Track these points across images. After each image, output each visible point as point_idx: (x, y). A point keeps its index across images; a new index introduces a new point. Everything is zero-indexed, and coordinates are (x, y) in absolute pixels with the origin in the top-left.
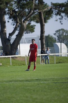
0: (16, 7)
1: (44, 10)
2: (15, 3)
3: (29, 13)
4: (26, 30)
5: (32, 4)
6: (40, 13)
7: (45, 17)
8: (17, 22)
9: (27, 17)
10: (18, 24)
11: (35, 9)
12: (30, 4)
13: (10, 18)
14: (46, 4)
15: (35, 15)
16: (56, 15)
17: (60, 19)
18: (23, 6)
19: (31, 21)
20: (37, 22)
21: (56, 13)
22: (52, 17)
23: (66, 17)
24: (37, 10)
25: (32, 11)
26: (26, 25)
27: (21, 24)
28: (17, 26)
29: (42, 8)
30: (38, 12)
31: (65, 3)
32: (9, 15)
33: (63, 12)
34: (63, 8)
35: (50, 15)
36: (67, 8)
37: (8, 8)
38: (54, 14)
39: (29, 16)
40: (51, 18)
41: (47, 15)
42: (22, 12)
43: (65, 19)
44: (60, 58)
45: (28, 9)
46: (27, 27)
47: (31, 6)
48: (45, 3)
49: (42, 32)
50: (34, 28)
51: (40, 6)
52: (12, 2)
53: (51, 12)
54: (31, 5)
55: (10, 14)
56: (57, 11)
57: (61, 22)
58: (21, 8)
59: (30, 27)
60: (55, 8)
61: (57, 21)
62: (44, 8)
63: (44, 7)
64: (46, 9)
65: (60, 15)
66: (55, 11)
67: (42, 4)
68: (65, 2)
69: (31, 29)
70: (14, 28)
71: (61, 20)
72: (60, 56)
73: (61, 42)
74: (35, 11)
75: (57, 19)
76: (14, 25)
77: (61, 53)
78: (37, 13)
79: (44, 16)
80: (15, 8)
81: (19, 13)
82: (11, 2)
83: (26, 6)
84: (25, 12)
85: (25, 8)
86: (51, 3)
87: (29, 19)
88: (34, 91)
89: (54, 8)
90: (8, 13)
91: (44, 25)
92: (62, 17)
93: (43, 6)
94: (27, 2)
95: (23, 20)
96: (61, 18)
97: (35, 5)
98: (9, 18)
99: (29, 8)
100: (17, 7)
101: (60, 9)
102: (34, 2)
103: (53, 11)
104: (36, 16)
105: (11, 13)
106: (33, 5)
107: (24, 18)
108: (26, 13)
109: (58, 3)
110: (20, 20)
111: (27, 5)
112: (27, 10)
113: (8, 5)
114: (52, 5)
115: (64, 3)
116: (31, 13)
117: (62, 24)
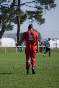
0: (1, 11)
1: (20, 15)
4: (7, 28)
5: (12, 10)
6: (17, 17)
9: (8, 19)
10: (1, 24)
14: (22, 11)
15: (14, 18)
16: (29, 19)
19: (11, 22)
20: (15, 23)
21: (29, 17)
23: (36, 21)
25: (12, 16)
27: (3, 24)
33: (34, 17)
34: (34, 14)
35: (25, 19)
36: (36, 15)
40: (25, 21)
42: (5, 16)
43: (35, 22)
46: (8, 26)
47: (11, 12)
49: (19, 30)
50: (13, 27)
51: (18, 12)
53: (25, 16)
58: (4, 13)
59: (10, 26)
62: (21, 13)
64: (22, 15)
65: (31, 19)
66: (28, 16)
67: (20, 11)
68: (36, 11)
69: (11, 28)
74: (14, 15)
79: (20, 19)
81: (2, 16)
85: (7, 13)
86: (26, 10)
89: (27, 14)
92: (33, 21)
94: (9, 9)
95: (5, 21)
97: (14, 11)
101: (32, 15)
109: (31, 11)
110: (3, 21)
111: (9, 11)
112: (8, 15)
114: (26, 12)
116: (11, 17)
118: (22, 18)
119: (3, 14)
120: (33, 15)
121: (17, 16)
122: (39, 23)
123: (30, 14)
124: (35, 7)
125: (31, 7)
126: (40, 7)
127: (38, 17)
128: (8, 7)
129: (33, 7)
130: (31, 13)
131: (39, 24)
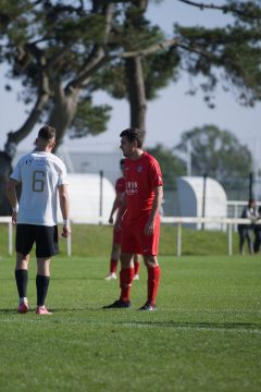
0: (40, 32)
1: (145, 52)
2: (36, 20)
3: (87, 61)
4: (73, 123)
5: (101, 25)
6: (130, 63)
7: (149, 76)
8: (41, 93)
9: (82, 73)
10: (45, 98)
11: (113, 46)
12: (92, 26)
13: (16, 73)
14: (156, 28)
15: (112, 67)
17: (204, 87)
18: (68, 34)
20: (117, 95)
21: (194, 64)
22: (175, 80)
23: (228, 83)
24: (121, 50)
26: (75, 105)
27: (56, 99)
28: (40, 107)
29: (138, 44)
30: (123, 58)
31: (228, 31)
32: (13, 61)
33: (220, 62)
34: (221, 47)
35: (168, 73)
36: (233, 48)
37: (10, 37)
38: (185, 66)
39: (87, 69)
41: (158, 70)
42: (62, 56)
43: (226, 90)
44: (199, 237)
45: (87, 46)
46: (78, 110)
47: (96, 35)
48: (153, 24)
50: (108, 118)
51: (133, 35)
52: (24, 15)
53: (173, 59)
54: (96, 28)
55: (16, 59)
56: (195, 56)
57: (207, 99)
58: (58, 39)
59: (90, 113)
60: (190, 45)
61: (192, 93)
62: (148, 41)
63: (148, 38)
64: (154, 49)
65: (206, 72)
66: (188, 59)
67: (141, 30)
68: (229, 27)
69: (95, 121)
70: (26, 112)
71: (209, 94)
72: (199, 227)
73: (205, 176)
74: (112, 53)
75: (193, 89)
76: (28, 101)
77: (203, 216)
78: (118, 60)
79: (144, 72)
80: (37, 38)
81: (49, 56)
82: (22, 12)
83: (78, 33)
84: (76, 53)
85: (75, 40)
86: (176, 26)
87: (86, 82)
88: (97, 354)
89: (183, 47)
90: (8, 56)
91: (145, 107)
92: (214, 81)
93: (141, 36)
94: (84, 18)
95: (64, 85)
96: (210, 83)
97: (113, 30)
98: (11, 74)
99: (91, 42)
100: (45, 33)
101: (209, 49)
102: (109, 18)
103: (182, 56)
104: (114, 71)
105: (20, 58)
106: (104, 28)
107: (69, 77)
108: (76, 59)
109: (202, 28)
110: (55, 84)
111: (83, 30)
113: (10, 26)
114: (179, 35)
115: (224, 30)
116: (96, 61)
117: (212, 107)
118: (154, 69)
119: (50, 44)
120: (214, 48)
121: (127, 54)
122: (243, 96)
123: (199, 45)
124: (225, 9)
125: (201, 6)
126: (251, 9)
127: (240, 63)
128: (80, 10)
129: (212, 7)
130: (202, 41)
131: (243, 101)
